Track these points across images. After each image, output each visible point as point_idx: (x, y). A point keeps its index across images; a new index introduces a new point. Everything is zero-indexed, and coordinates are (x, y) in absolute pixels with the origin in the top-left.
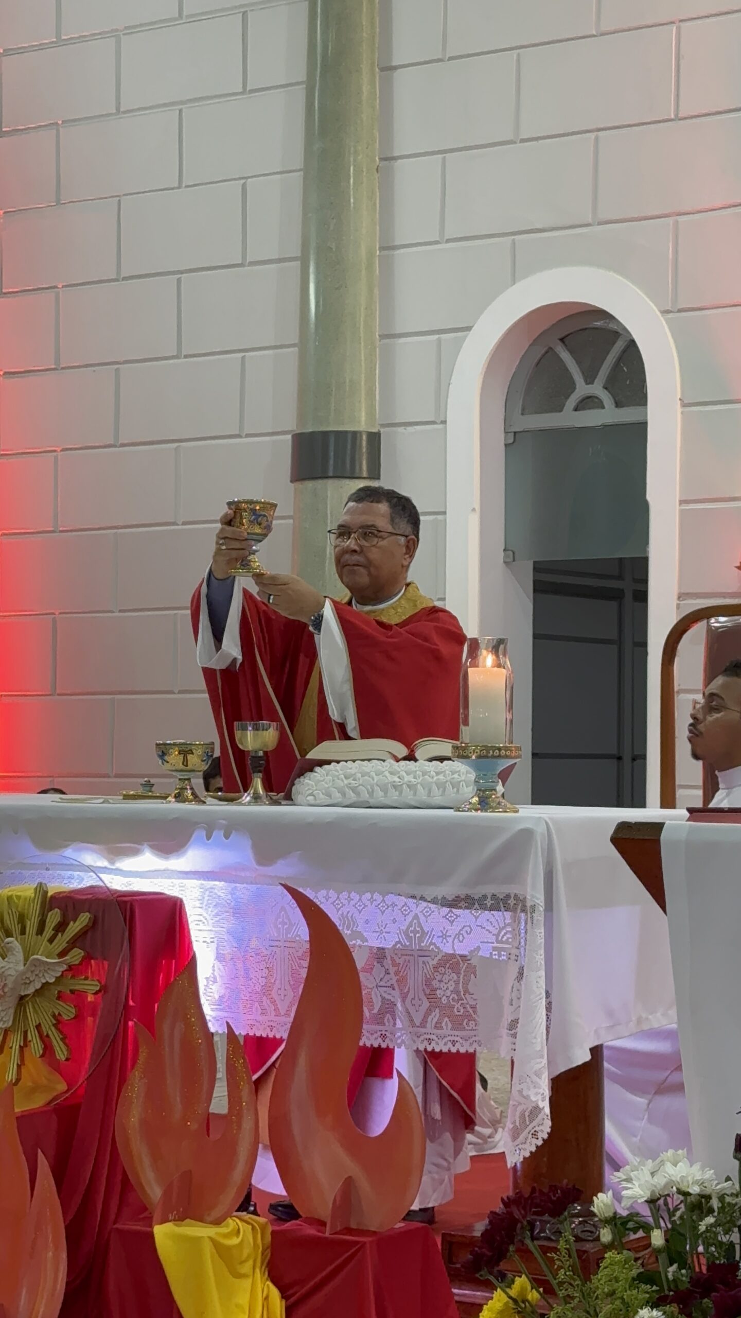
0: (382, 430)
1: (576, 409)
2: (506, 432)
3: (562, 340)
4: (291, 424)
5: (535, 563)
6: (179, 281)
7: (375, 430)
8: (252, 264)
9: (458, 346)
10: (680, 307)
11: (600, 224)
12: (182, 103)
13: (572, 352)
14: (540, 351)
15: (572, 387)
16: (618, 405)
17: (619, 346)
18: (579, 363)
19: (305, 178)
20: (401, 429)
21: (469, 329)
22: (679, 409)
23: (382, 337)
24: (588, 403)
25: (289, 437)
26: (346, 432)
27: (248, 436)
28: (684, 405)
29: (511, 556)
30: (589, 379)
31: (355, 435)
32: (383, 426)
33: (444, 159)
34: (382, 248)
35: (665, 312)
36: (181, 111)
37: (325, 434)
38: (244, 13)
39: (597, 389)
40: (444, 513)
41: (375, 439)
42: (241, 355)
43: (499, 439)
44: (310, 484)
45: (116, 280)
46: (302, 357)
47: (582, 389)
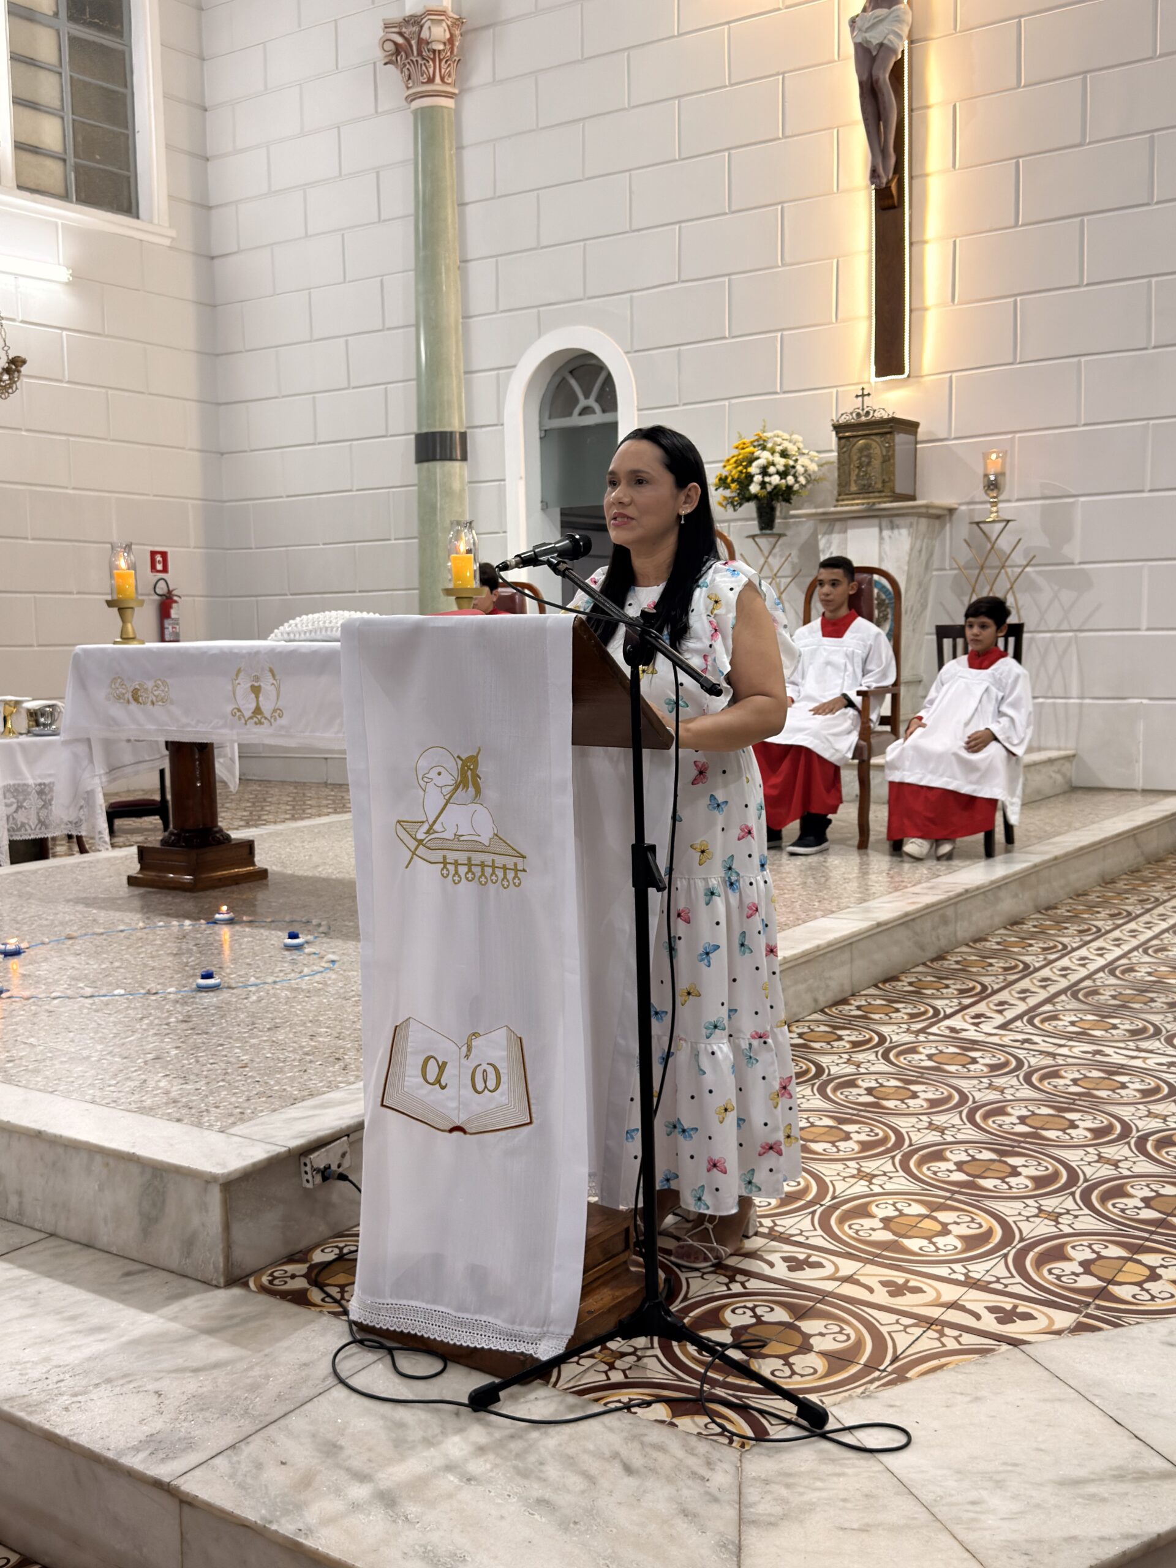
0: (468, 431)
1: (580, 414)
2: (540, 430)
3: (571, 372)
4: (415, 429)
5: (562, 509)
6: (347, 341)
7: (463, 430)
8: (389, 329)
9: (508, 377)
10: (636, 348)
11: (590, 298)
12: (344, 229)
13: (577, 380)
14: (558, 379)
15: (576, 401)
16: (604, 411)
17: (602, 377)
18: (581, 386)
19: (416, 275)
20: (477, 430)
21: (514, 366)
22: (636, 413)
23: (466, 373)
24: (586, 410)
25: (413, 437)
26: (445, 433)
27: (392, 436)
28: (639, 410)
29: (545, 506)
30: (587, 397)
31: (451, 433)
32: (468, 428)
33: (497, 262)
34: (463, 318)
35: (627, 353)
36: (343, 235)
37: (434, 434)
38: (378, 173)
39: (591, 402)
40: (504, 480)
41: (463, 436)
42: (383, 387)
43: (536, 435)
44: (426, 465)
45: (310, 341)
46: (419, 386)
47: (583, 402)
